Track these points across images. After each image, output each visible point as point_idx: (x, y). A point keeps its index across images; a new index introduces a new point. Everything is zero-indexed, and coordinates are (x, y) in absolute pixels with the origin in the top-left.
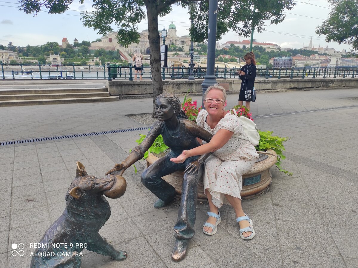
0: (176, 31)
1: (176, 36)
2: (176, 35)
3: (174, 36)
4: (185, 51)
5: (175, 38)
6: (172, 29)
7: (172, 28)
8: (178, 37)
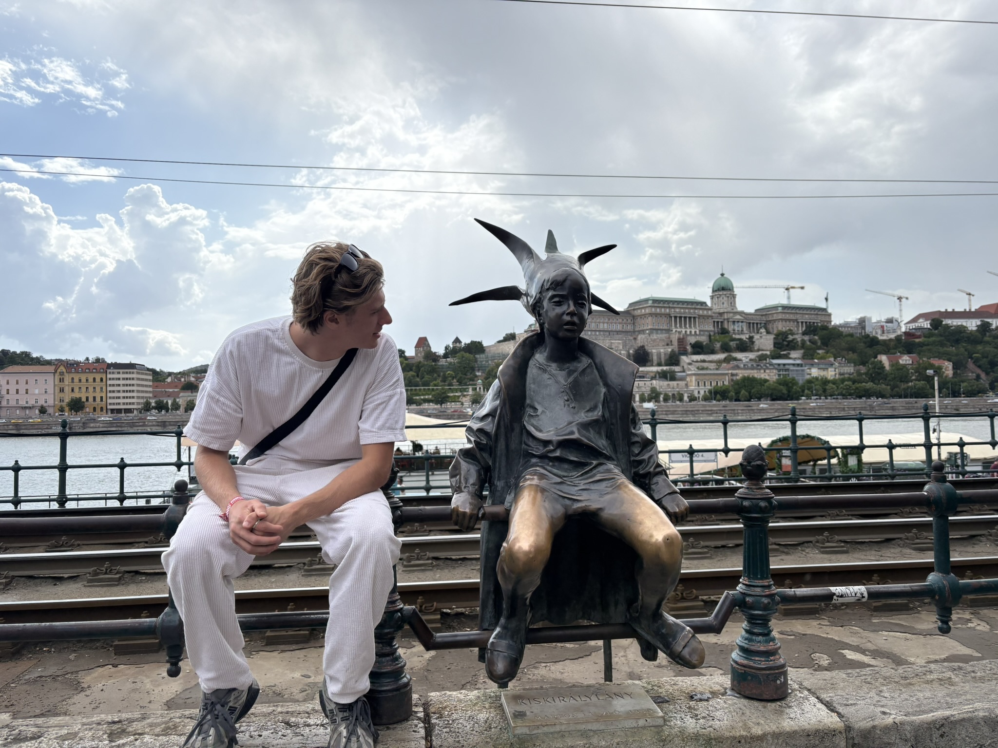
0: (734, 296)
1: (735, 310)
2: (735, 306)
3: (729, 309)
4: (758, 350)
5: (731, 315)
6: (721, 293)
7: (723, 289)
8: (741, 313)
